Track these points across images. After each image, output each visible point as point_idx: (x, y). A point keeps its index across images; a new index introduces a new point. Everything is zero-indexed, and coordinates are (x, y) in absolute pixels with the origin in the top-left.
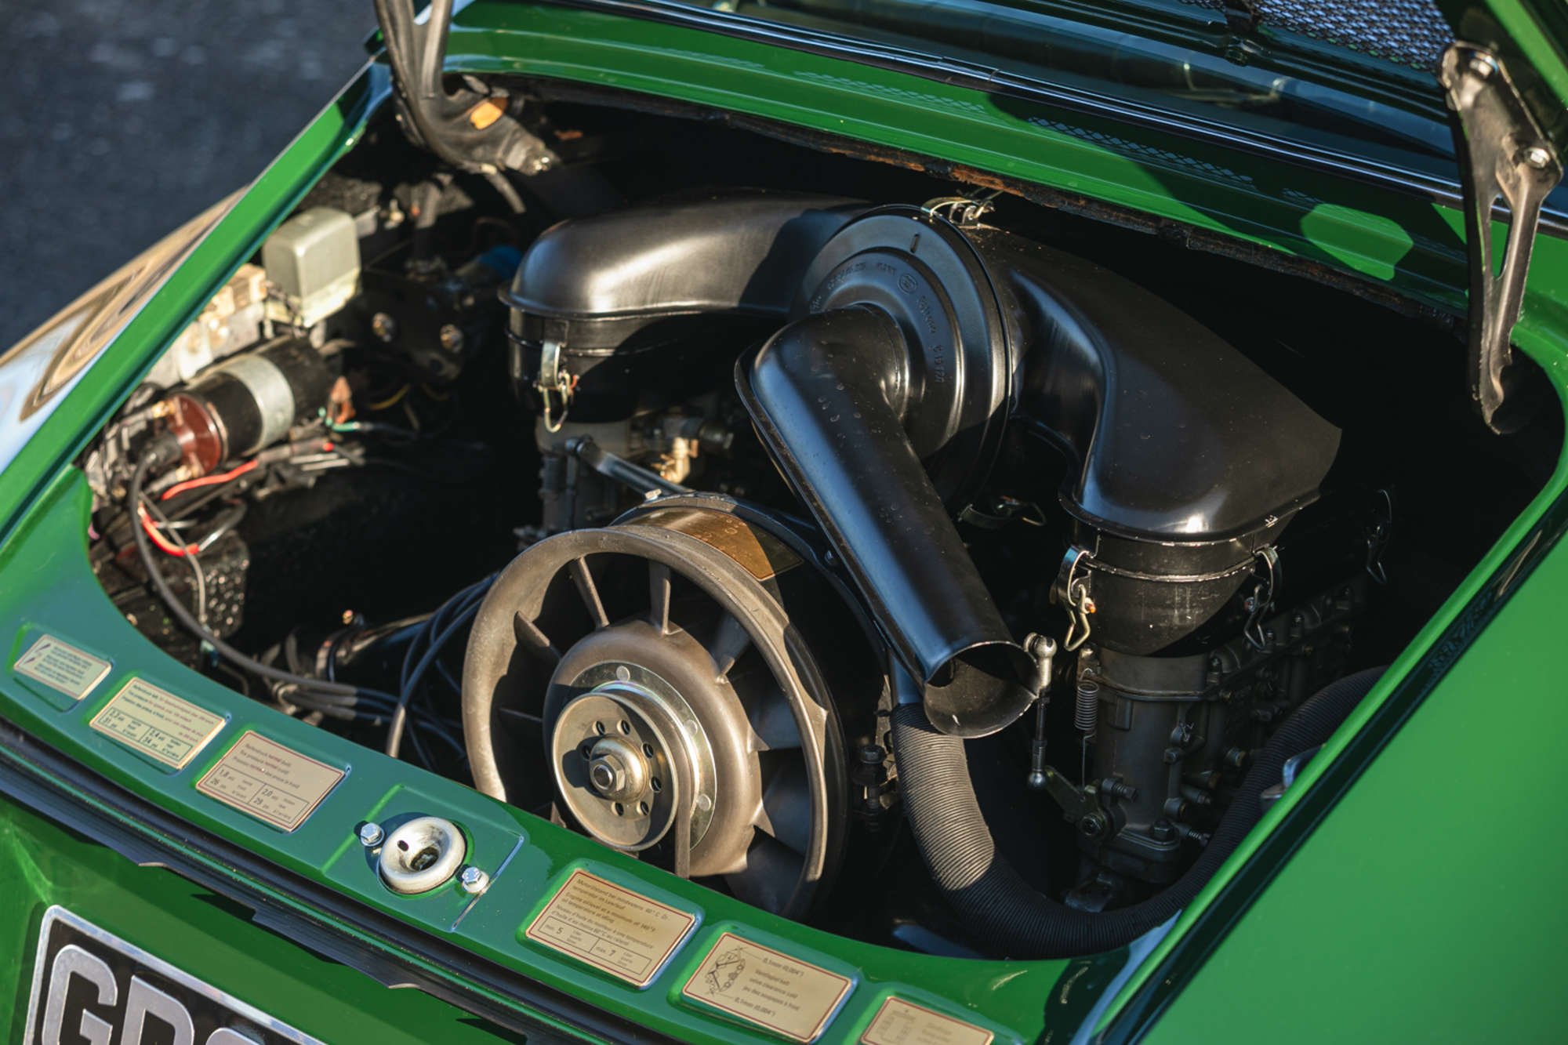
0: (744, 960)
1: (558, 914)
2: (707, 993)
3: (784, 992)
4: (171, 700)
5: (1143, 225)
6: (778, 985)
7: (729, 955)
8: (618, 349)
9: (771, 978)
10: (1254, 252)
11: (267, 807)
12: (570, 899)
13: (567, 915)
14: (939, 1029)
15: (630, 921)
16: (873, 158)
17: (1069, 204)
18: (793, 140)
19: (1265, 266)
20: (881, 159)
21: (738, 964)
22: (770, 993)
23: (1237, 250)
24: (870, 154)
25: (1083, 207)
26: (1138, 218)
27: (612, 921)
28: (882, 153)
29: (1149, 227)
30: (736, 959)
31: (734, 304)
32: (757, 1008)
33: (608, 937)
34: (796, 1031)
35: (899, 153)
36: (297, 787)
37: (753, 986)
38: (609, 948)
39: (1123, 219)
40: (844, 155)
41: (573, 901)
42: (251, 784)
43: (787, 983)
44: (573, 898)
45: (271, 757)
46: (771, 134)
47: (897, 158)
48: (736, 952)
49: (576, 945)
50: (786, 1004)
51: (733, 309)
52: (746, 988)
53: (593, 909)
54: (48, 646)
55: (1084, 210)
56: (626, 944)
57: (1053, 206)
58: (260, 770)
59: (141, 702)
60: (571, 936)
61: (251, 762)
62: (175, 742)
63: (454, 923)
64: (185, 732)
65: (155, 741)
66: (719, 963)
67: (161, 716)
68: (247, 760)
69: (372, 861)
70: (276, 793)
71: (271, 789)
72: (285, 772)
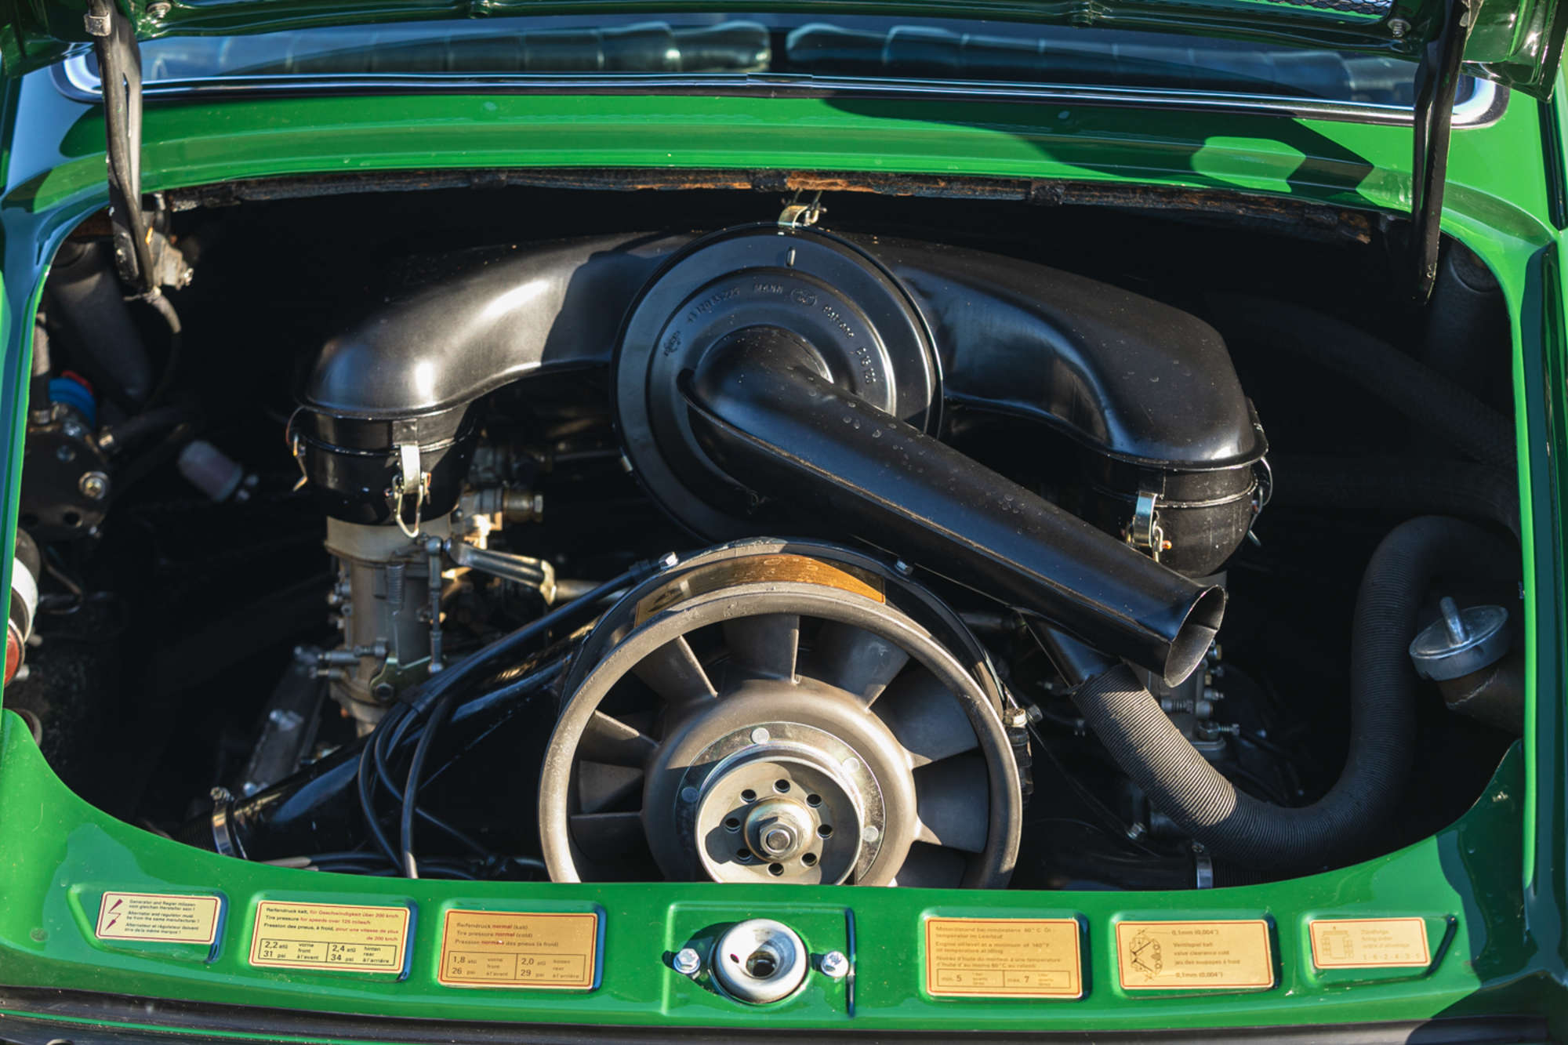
0: (1153, 940)
1: (944, 964)
2: (1146, 981)
3: (1215, 953)
4: (324, 909)
5: (1013, 192)
6: (1202, 949)
7: (1137, 941)
8: (457, 437)
9: (1193, 945)
10: (1131, 195)
11: (540, 975)
12: (944, 948)
13: (953, 962)
14: (1374, 932)
15: (1019, 945)
16: (687, 186)
17: (928, 188)
18: (588, 186)
19: (1146, 206)
20: (698, 186)
21: (1152, 944)
22: (1202, 958)
23: (1115, 197)
24: (684, 182)
25: (944, 189)
26: (1006, 187)
27: (1001, 952)
28: (699, 178)
29: (1018, 193)
30: (1146, 942)
31: (537, 364)
32: (1202, 975)
33: (1010, 966)
34: (1254, 981)
35: (720, 176)
36: (556, 945)
37: (1182, 958)
38: (1021, 975)
39: (990, 191)
40: (652, 189)
41: (948, 947)
42: (501, 960)
43: (1210, 945)
44: (945, 945)
46: (560, 184)
47: (719, 181)
48: (1141, 936)
49: (986, 985)
50: (1225, 962)
51: (537, 370)
52: (1178, 963)
53: (974, 948)
54: (120, 902)
55: (945, 191)
56: (1033, 966)
57: (909, 194)
58: (498, 943)
59: (292, 923)
60: (974, 979)
61: (480, 939)
62: (371, 949)
63: (850, 1009)
64: (373, 935)
65: (345, 955)
66: (1134, 950)
67: (332, 929)
68: (474, 938)
69: (708, 985)
70: (537, 959)
71: (528, 957)
72: (529, 936)
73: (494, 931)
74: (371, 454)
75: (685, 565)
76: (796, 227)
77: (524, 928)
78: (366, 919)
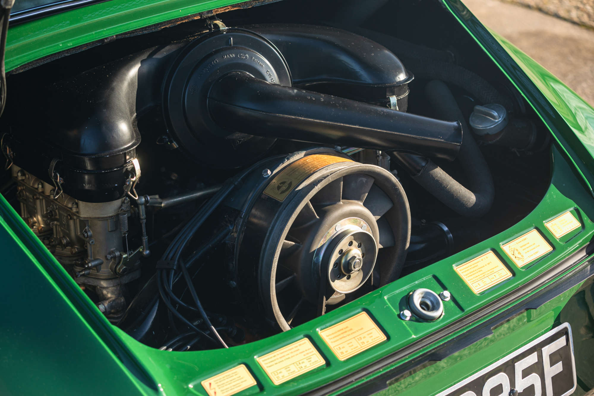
0: (514, 248)
1: (472, 282)
3: (532, 245)
4: (280, 352)
6: (528, 245)
7: (511, 250)
9: (525, 245)
11: (368, 342)
15: (484, 266)
20: (182, 22)
21: (515, 250)
22: (530, 248)
25: (263, 2)
27: (482, 270)
30: (513, 250)
32: (534, 254)
33: (488, 274)
34: (548, 250)
36: (362, 329)
37: (526, 251)
38: (493, 276)
41: (468, 275)
42: (351, 342)
43: (529, 243)
45: (339, 331)
47: (190, 18)
48: (511, 248)
50: (536, 247)
52: (526, 253)
53: (474, 273)
54: (210, 383)
58: (345, 337)
59: (275, 362)
60: (483, 283)
61: (338, 338)
62: (309, 359)
63: (462, 309)
64: (305, 353)
65: (303, 365)
66: (513, 254)
67: (289, 358)
68: (336, 339)
69: (417, 321)
70: (362, 336)
71: (358, 337)
72: (351, 329)
73: (340, 333)
74: (119, 169)
75: (274, 172)
76: (227, 29)
77: (347, 327)
78: (295, 349)
